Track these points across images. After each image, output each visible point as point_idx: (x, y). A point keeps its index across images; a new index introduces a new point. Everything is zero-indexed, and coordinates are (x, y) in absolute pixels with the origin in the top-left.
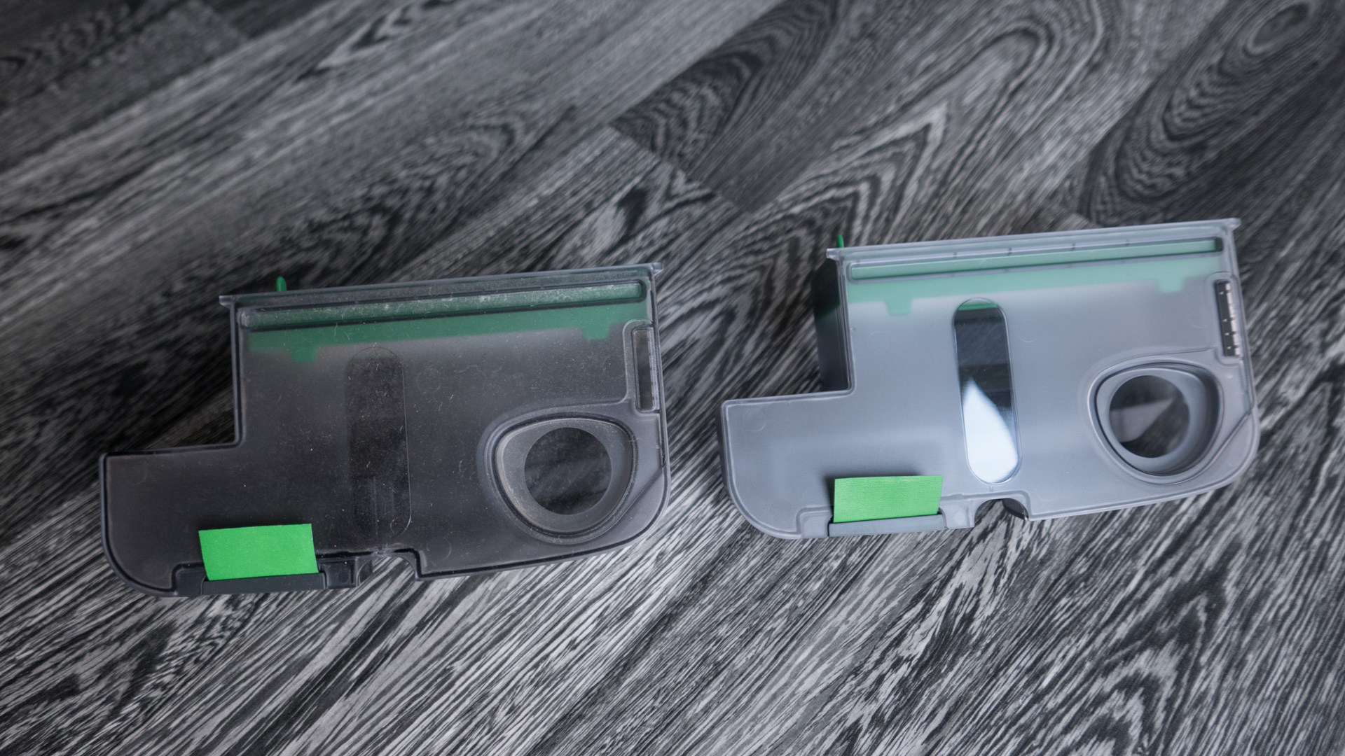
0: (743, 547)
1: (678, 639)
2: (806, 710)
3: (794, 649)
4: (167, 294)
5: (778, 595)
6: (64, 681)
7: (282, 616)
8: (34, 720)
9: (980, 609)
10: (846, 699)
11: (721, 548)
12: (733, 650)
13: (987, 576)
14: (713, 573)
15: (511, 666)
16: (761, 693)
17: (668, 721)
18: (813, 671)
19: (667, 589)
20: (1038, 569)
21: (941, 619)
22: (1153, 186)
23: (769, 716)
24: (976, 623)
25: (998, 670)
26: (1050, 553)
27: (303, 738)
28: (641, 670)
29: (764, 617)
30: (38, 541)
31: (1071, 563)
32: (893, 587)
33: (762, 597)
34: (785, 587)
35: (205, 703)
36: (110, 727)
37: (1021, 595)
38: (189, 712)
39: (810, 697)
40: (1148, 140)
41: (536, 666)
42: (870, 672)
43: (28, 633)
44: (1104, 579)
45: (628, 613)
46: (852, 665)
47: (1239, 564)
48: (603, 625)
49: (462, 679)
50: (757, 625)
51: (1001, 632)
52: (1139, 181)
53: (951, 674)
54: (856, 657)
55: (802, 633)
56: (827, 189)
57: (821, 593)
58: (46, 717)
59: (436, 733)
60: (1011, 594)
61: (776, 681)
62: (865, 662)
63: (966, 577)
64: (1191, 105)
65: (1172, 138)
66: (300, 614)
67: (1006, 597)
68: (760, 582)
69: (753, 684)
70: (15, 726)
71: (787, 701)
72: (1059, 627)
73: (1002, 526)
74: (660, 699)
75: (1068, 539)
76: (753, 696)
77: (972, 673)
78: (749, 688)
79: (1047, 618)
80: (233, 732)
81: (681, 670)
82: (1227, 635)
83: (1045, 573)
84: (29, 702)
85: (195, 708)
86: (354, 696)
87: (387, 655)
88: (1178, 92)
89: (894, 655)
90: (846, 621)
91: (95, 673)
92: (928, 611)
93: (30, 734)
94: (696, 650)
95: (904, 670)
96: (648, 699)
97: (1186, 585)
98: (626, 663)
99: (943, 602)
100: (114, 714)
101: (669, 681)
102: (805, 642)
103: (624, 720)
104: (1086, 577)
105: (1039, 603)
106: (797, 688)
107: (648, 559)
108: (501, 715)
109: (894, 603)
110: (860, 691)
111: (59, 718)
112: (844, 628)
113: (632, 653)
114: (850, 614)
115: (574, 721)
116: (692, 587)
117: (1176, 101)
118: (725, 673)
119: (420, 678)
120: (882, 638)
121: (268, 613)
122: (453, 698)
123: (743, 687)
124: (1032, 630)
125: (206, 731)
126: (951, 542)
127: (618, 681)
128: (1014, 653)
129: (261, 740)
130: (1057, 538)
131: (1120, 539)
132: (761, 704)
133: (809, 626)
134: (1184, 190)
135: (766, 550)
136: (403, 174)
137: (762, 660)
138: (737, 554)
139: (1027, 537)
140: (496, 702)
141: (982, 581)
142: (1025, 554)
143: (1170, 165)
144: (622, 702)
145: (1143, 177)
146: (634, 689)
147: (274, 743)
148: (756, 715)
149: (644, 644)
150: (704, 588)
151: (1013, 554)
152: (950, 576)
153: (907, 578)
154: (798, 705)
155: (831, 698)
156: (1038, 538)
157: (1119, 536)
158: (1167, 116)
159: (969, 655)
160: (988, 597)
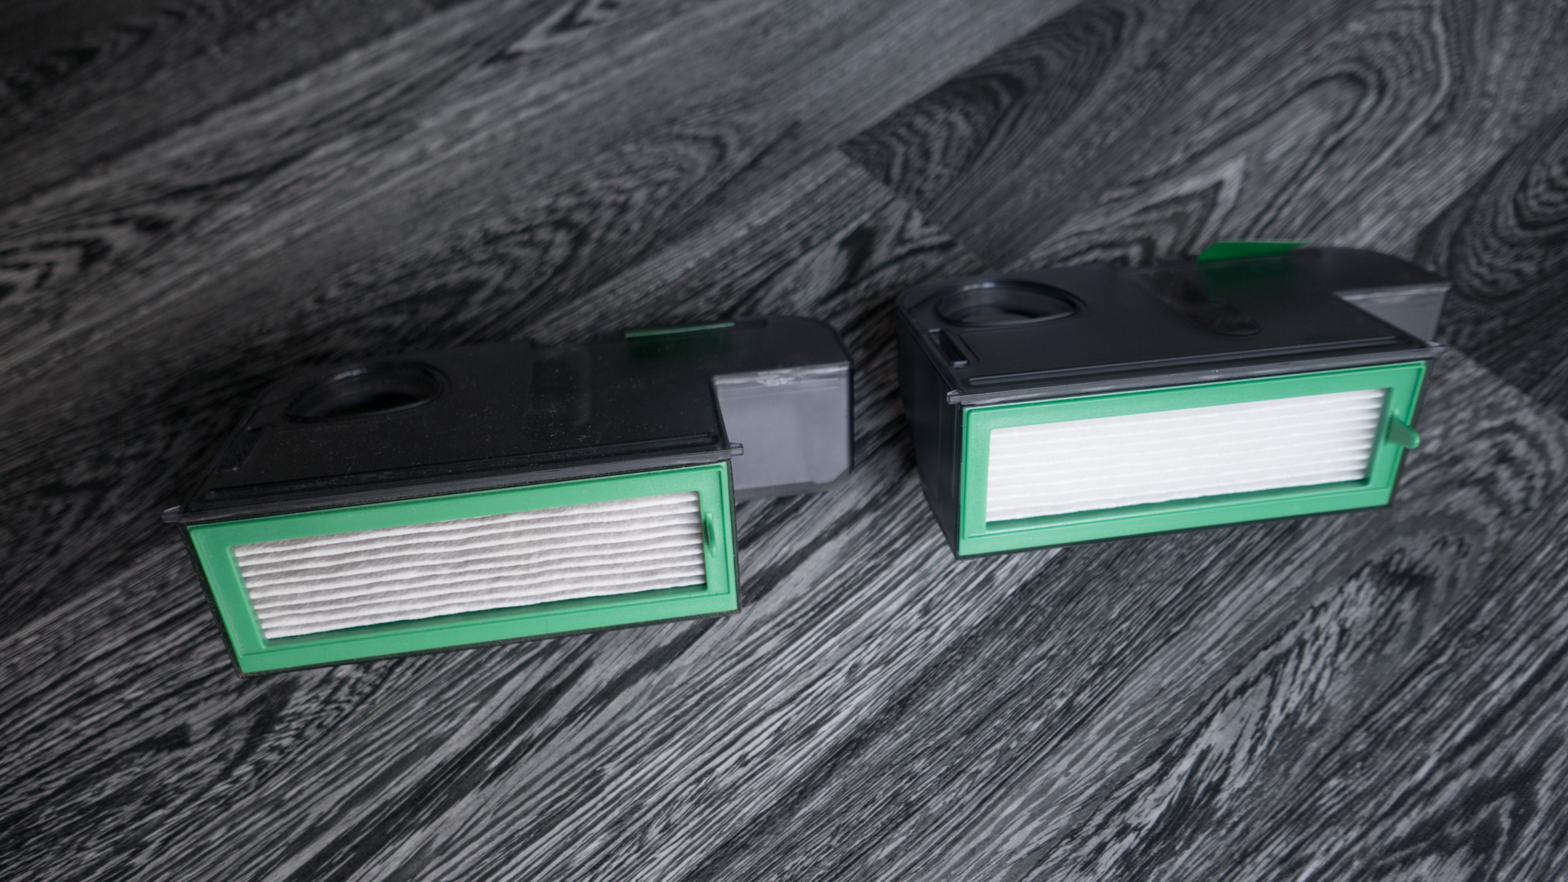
0: (952, 669)
1: (866, 769)
2: (1008, 873)
3: (1001, 798)
4: (321, 300)
5: (988, 731)
6: (174, 730)
7: (417, 686)
8: (138, 769)
9: (1230, 779)
10: (1058, 867)
11: (926, 668)
12: (929, 790)
13: (1242, 740)
14: (914, 696)
15: (670, 776)
16: (957, 846)
17: (846, 864)
18: (1022, 827)
19: (858, 708)
20: (1306, 739)
21: (1181, 785)
22: (1494, 283)
23: (964, 875)
24: (1224, 796)
25: (1245, 855)
26: (1322, 721)
27: (430, 829)
28: (819, 800)
29: (970, 755)
30: (159, 568)
31: (1347, 736)
32: (1126, 740)
33: (969, 732)
34: (997, 723)
35: (325, 775)
36: (220, 788)
37: (1282, 768)
38: (306, 783)
39: (1015, 858)
40: (1493, 225)
41: (699, 780)
42: (1089, 837)
43: (140, 671)
44: (1386, 761)
45: (810, 731)
46: (1069, 826)
47: (1558, 763)
48: (779, 742)
49: (613, 784)
50: (960, 764)
51: (1253, 809)
52: (1478, 275)
53: (1187, 853)
54: (1074, 817)
55: (1013, 780)
56: (1090, 249)
57: (1040, 735)
58: (151, 768)
59: (578, 844)
60: (1270, 765)
61: (977, 834)
62: (1085, 825)
63: (1215, 737)
64: (1552, 185)
65: (1524, 224)
66: (437, 686)
67: (1264, 768)
68: (968, 713)
69: (948, 834)
70: (118, 775)
71: (987, 860)
72: (1325, 812)
73: (1266, 682)
74: (838, 838)
75: (1346, 708)
76: (948, 848)
77: (1212, 855)
78: (944, 838)
79: (1311, 800)
80: (353, 812)
81: (865, 806)
82: (1534, 849)
83: (1314, 745)
84: (137, 748)
85: (314, 779)
86: (490, 788)
87: (531, 746)
88: (1537, 167)
89: (1118, 822)
90: (1065, 773)
91: (209, 725)
92: (1166, 773)
93: (133, 785)
94: (886, 785)
95: (1130, 840)
96: (824, 836)
97: (1488, 781)
98: (803, 789)
99: (1186, 765)
100: (225, 774)
101: (851, 818)
102: (1015, 791)
103: (795, 856)
104: (1365, 757)
105: (1303, 781)
106: (1000, 845)
107: (840, 670)
108: (654, 832)
109: (1126, 759)
110: (1075, 859)
111: (165, 772)
112: (1062, 781)
113: (811, 778)
114: (1072, 764)
115: (737, 850)
116: (887, 710)
117: (1533, 180)
118: (917, 816)
119: (566, 777)
120: (1107, 798)
121: (403, 680)
122: (601, 805)
123: (936, 836)
124: (1291, 812)
125: (324, 807)
126: (1202, 693)
127: (792, 810)
128: (1267, 837)
129: (382, 826)
130: (1334, 702)
131: (1411, 716)
132: (956, 858)
133: (1022, 773)
134: (1533, 291)
135: (979, 676)
136: (595, 185)
137: (962, 807)
138: (944, 677)
139: (1296, 698)
140: (649, 816)
141: (1234, 746)
142: (1291, 718)
143: (1518, 258)
144: (794, 835)
145: (1483, 270)
146: (809, 822)
147: (396, 830)
148: (949, 871)
149: (826, 770)
150: (902, 713)
151: (1276, 717)
152: (1196, 734)
153: (1144, 730)
154: (1000, 866)
155: (1040, 863)
156: (1309, 701)
157: (1409, 710)
158: (1521, 197)
159: (1211, 833)
160: (1241, 765)
